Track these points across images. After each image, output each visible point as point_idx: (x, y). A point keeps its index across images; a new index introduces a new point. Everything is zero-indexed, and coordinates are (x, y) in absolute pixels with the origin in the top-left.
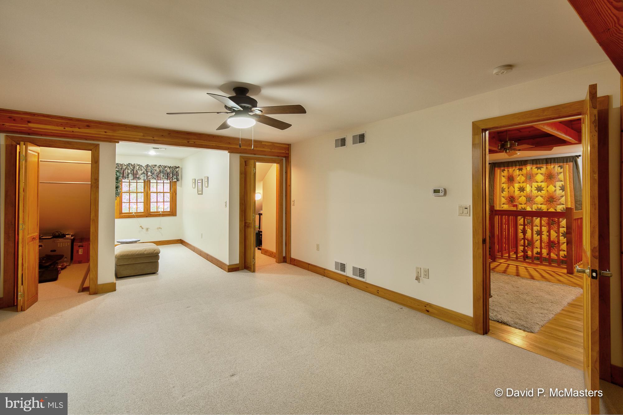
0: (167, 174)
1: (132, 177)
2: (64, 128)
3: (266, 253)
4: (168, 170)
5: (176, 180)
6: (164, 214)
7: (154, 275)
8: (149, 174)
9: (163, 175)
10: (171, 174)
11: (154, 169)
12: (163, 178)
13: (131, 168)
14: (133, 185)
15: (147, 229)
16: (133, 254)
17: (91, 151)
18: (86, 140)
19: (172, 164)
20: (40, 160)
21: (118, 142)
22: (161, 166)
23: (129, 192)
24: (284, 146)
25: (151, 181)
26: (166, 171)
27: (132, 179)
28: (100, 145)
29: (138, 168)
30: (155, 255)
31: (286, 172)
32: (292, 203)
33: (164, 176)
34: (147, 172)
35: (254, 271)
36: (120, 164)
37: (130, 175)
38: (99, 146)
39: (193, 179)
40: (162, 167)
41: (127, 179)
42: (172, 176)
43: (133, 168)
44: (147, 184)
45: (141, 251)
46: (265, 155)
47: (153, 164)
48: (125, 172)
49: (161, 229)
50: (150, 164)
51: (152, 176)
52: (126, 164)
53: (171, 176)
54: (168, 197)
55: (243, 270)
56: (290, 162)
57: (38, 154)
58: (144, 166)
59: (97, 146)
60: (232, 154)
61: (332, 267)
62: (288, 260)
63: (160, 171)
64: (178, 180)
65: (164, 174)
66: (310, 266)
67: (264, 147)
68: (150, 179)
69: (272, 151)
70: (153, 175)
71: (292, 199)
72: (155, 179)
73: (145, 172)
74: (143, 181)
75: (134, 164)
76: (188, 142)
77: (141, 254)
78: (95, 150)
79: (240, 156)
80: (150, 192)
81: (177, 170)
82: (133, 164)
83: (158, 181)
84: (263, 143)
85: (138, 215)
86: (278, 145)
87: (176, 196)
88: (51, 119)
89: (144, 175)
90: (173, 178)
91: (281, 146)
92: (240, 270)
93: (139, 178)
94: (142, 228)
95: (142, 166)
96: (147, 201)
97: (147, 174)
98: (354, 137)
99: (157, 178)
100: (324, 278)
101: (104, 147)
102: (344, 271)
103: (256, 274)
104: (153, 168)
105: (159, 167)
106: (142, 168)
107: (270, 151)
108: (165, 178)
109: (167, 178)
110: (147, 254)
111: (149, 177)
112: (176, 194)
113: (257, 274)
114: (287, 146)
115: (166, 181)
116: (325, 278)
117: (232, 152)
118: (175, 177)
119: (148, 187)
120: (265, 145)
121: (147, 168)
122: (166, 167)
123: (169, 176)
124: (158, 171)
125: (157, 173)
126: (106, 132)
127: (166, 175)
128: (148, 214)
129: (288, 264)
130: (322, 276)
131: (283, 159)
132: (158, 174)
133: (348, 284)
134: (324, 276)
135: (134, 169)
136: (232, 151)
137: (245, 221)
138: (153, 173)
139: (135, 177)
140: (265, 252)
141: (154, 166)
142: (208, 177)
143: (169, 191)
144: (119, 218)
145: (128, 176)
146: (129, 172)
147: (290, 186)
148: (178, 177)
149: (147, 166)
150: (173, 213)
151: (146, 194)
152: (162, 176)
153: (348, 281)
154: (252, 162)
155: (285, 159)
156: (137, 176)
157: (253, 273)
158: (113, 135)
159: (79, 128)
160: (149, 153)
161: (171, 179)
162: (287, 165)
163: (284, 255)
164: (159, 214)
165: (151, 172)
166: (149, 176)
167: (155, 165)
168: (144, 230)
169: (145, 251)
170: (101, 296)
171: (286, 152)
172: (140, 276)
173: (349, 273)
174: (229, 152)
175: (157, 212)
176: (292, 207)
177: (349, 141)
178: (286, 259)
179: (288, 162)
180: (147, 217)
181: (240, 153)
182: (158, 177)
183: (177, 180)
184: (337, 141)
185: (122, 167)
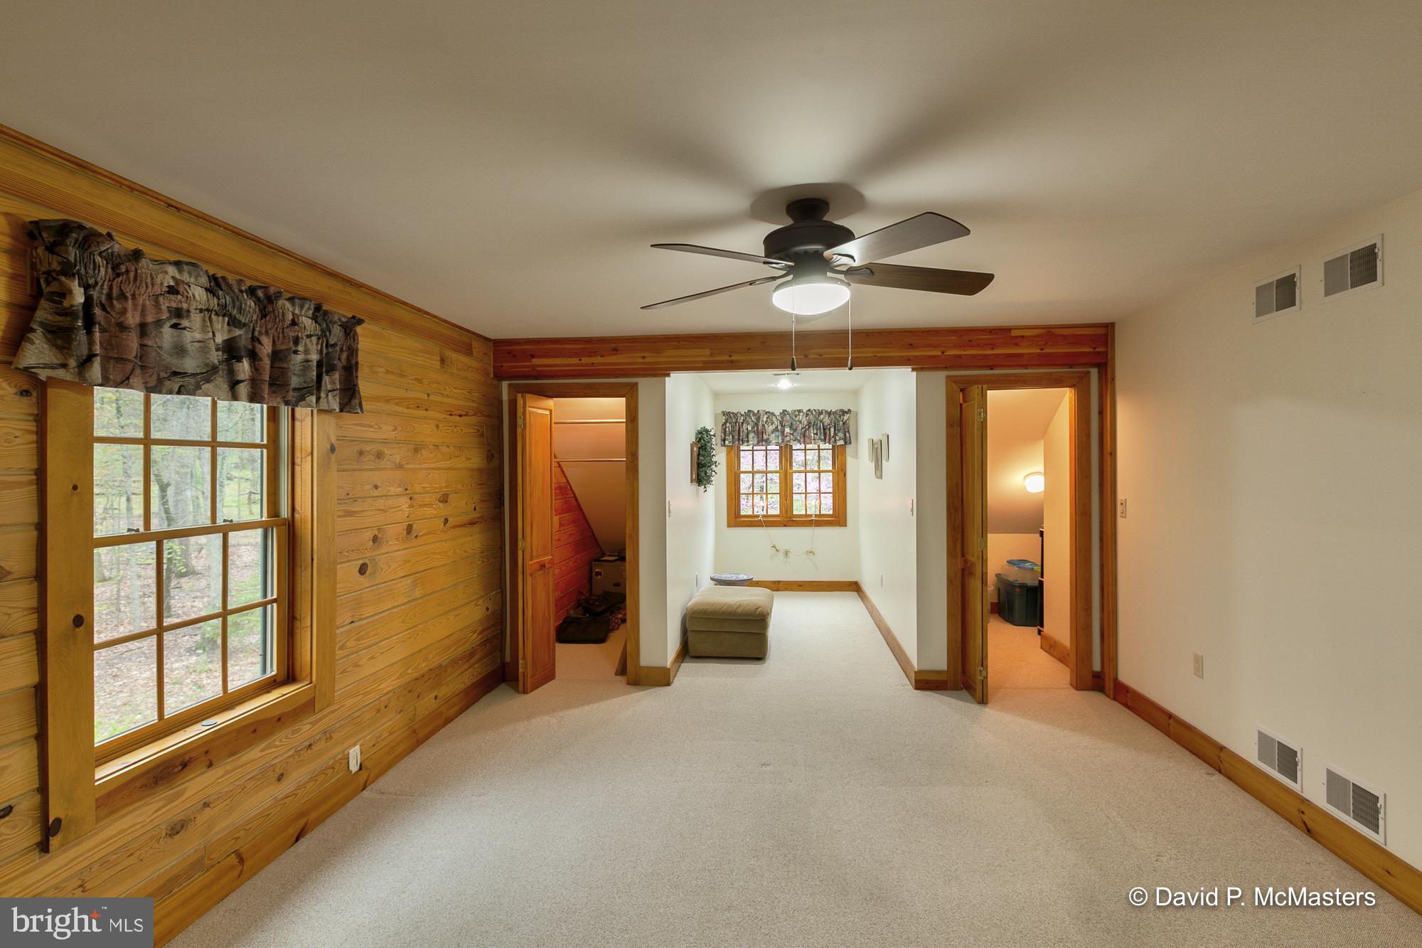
0: (824, 429)
1: (756, 440)
2: (580, 360)
3: (1052, 650)
4: (827, 420)
5: (842, 442)
6: (819, 521)
7: (758, 662)
8: (787, 430)
9: (815, 432)
10: (832, 430)
11: (797, 419)
12: (814, 439)
13: (752, 421)
14: (759, 456)
15: (787, 553)
16: (716, 612)
17: (624, 399)
18: (616, 377)
19: (833, 407)
20: (553, 421)
21: (668, 375)
22: (812, 413)
23: (753, 473)
24: (1092, 333)
25: (794, 448)
26: (821, 421)
27: (755, 443)
28: (639, 384)
29: (765, 419)
30: (759, 618)
31: (1101, 413)
32: (1119, 509)
33: (817, 434)
34: (783, 426)
35: (983, 701)
36: (733, 413)
37: (751, 435)
38: (637, 386)
39: (869, 440)
40: (814, 412)
41: (746, 444)
42: (835, 434)
43: (756, 419)
44: (786, 453)
45: (731, 605)
46: (1026, 366)
47: (794, 409)
48: (741, 430)
49: (814, 554)
50: (789, 410)
51: (792, 434)
52: (743, 413)
53: (832, 435)
54: (827, 482)
55: (957, 690)
56: (1113, 379)
57: (551, 411)
58: (777, 413)
59: (634, 386)
60: (925, 374)
61: (1248, 751)
62: (1109, 685)
63: (809, 423)
64: (847, 441)
65: (817, 430)
66: (1171, 722)
67: (1016, 344)
68: (789, 441)
69: (1044, 351)
70: (795, 434)
71: (1121, 495)
72: (799, 441)
73: (779, 427)
74: (778, 448)
75: (758, 411)
76: (806, 356)
77: (730, 613)
78: (630, 393)
79: (947, 377)
80: (791, 471)
81: (846, 417)
82: (756, 412)
83: (809, 446)
84: (1014, 333)
85: (767, 522)
86: (1071, 331)
87: (845, 480)
88: (560, 346)
89: (777, 433)
90: (837, 438)
91: (1078, 331)
92: (950, 690)
93: (768, 442)
94: (777, 551)
95: (773, 414)
96: (786, 490)
97: (783, 432)
98: (1331, 267)
99: (802, 440)
100: (1213, 778)
101: (645, 385)
102: (1293, 776)
103: (987, 710)
104: (796, 417)
105: (807, 415)
106: (774, 419)
107: (1039, 355)
108: (820, 439)
109: (823, 437)
110: (741, 614)
111: (788, 439)
112: (845, 475)
113: (990, 714)
114: (1101, 331)
115: (822, 446)
116: (1218, 778)
117: (922, 368)
118: (841, 435)
119: (786, 460)
120: (1023, 336)
121: (782, 418)
122: (820, 413)
123: (828, 433)
124: (805, 422)
125: (802, 428)
126: (644, 357)
127: (822, 431)
128: (787, 519)
129: (1107, 698)
130: (1211, 770)
131: (1089, 372)
132: (805, 431)
133: (1309, 831)
134: (1220, 772)
135: (758, 421)
136: (920, 365)
137: (963, 555)
138: (795, 427)
139: (762, 440)
140: (1051, 647)
141: (797, 413)
142: (888, 436)
143: (831, 469)
144: (735, 526)
145: (748, 437)
146: (750, 428)
147: (1111, 454)
148: (848, 435)
149: (784, 412)
150: (838, 518)
151: (783, 474)
152: (812, 434)
153: (1305, 818)
154: (975, 390)
155: (1099, 373)
156: (765, 437)
157: (978, 707)
158: (657, 362)
159: (602, 356)
160: (778, 386)
161: (833, 439)
162: (1104, 389)
163: (1097, 667)
164: (810, 521)
165: (791, 427)
166: (786, 436)
167: (800, 411)
168: (781, 555)
169: (738, 608)
170: (642, 691)
171: (1097, 350)
172: (729, 661)
173: (1312, 787)
174: (913, 370)
175: (806, 515)
176: (1120, 521)
177: (1311, 284)
178: (1103, 680)
179: (1106, 379)
180: (785, 526)
181: (946, 368)
182: (804, 436)
183: (846, 443)
184: (1260, 291)
185: (737, 419)
